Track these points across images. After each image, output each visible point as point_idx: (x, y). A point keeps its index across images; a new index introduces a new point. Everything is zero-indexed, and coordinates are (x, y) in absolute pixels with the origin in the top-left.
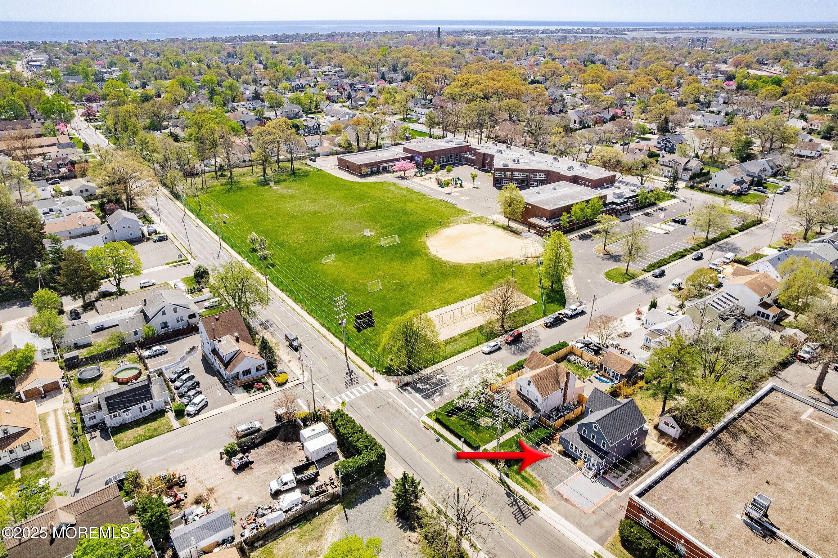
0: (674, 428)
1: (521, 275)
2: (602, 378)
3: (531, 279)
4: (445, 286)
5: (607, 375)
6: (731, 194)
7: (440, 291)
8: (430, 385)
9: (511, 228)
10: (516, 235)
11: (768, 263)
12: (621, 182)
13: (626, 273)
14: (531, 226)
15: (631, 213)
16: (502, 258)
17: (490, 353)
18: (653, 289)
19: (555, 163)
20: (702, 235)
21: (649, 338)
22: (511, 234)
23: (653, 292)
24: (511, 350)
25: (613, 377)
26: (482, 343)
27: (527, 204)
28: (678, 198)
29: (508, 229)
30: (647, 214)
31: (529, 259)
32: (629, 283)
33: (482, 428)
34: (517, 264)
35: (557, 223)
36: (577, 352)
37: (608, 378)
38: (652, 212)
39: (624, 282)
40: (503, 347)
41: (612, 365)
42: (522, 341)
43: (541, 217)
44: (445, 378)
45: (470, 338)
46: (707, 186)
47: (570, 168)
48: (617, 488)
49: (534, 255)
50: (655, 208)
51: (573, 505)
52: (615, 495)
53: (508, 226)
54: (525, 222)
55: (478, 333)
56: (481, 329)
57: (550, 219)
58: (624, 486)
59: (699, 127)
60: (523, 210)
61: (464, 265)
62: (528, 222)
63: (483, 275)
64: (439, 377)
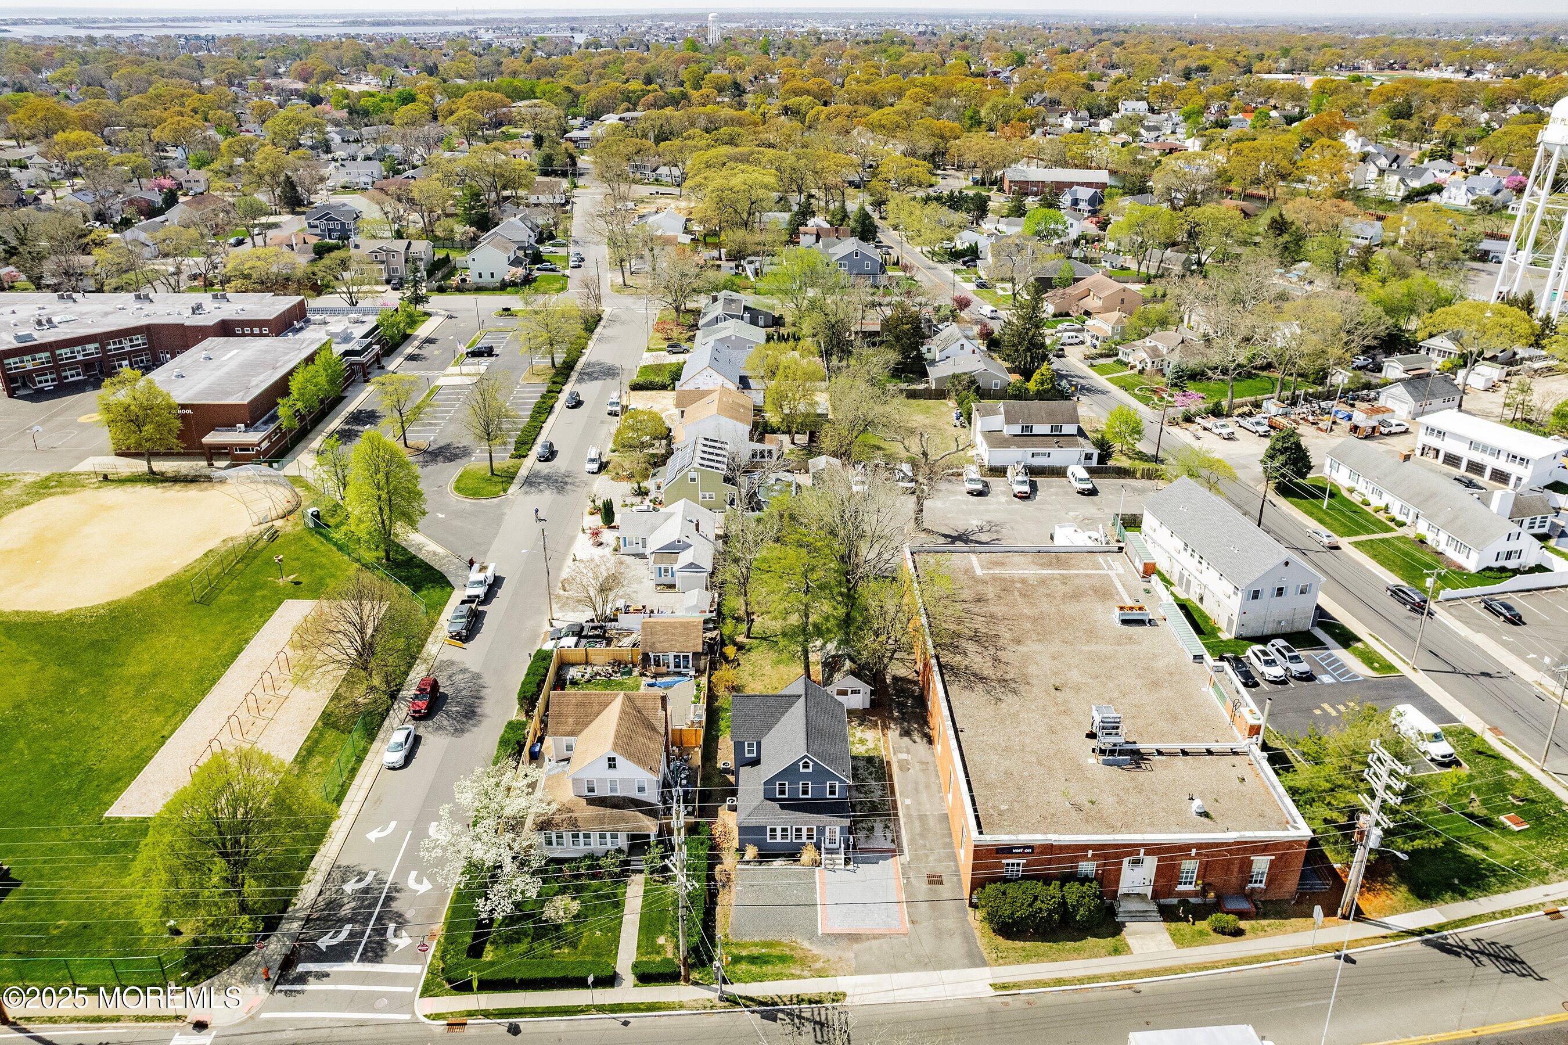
0: (859, 692)
1: (296, 564)
2: (660, 680)
3: (324, 561)
4: (131, 669)
5: (664, 669)
6: (513, 284)
7: (131, 690)
8: (349, 921)
9: (162, 474)
10: (192, 486)
11: (709, 370)
12: (317, 311)
13: (493, 474)
14: (213, 453)
15: (383, 363)
16: (214, 543)
17: (408, 759)
18: (566, 483)
19: (147, 307)
20: (543, 362)
21: (663, 566)
22: (178, 487)
23: (569, 487)
24: (440, 728)
25: (677, 666)
26: (365, 751)
27: (184, 406)
28: (437, 314)
29: (154, 478)
30: (412, 358)
31: (279, 523)
32: (513, 489)
33: (571, 928)
34: (261, 544)
35: (272, 427)
36: (572, 658)
37: (668, 674)
38: (417, 352)
39: (505, 490)
40: (421, 731)
41: (667, 645)
42: (445, 696)
43: (230, 425)
44: (369, 879)
45: (328, 754)
46: (464, 280)
47: (196, 309)
48: (893, 853)
49: (280, 512)
50: (416, 343)
51: (875, 937)
52: (905, 869)
53: (152, 471)
54: (193, 449)
55: (331, 735)
56: (328, 720)
57: (252, 424)
58: (896, 840)
59: (344, 187)
60: (178, 424)
61: (129, 601)
62: (202, 446)
63: (204, 601)
64: (349, 888)
